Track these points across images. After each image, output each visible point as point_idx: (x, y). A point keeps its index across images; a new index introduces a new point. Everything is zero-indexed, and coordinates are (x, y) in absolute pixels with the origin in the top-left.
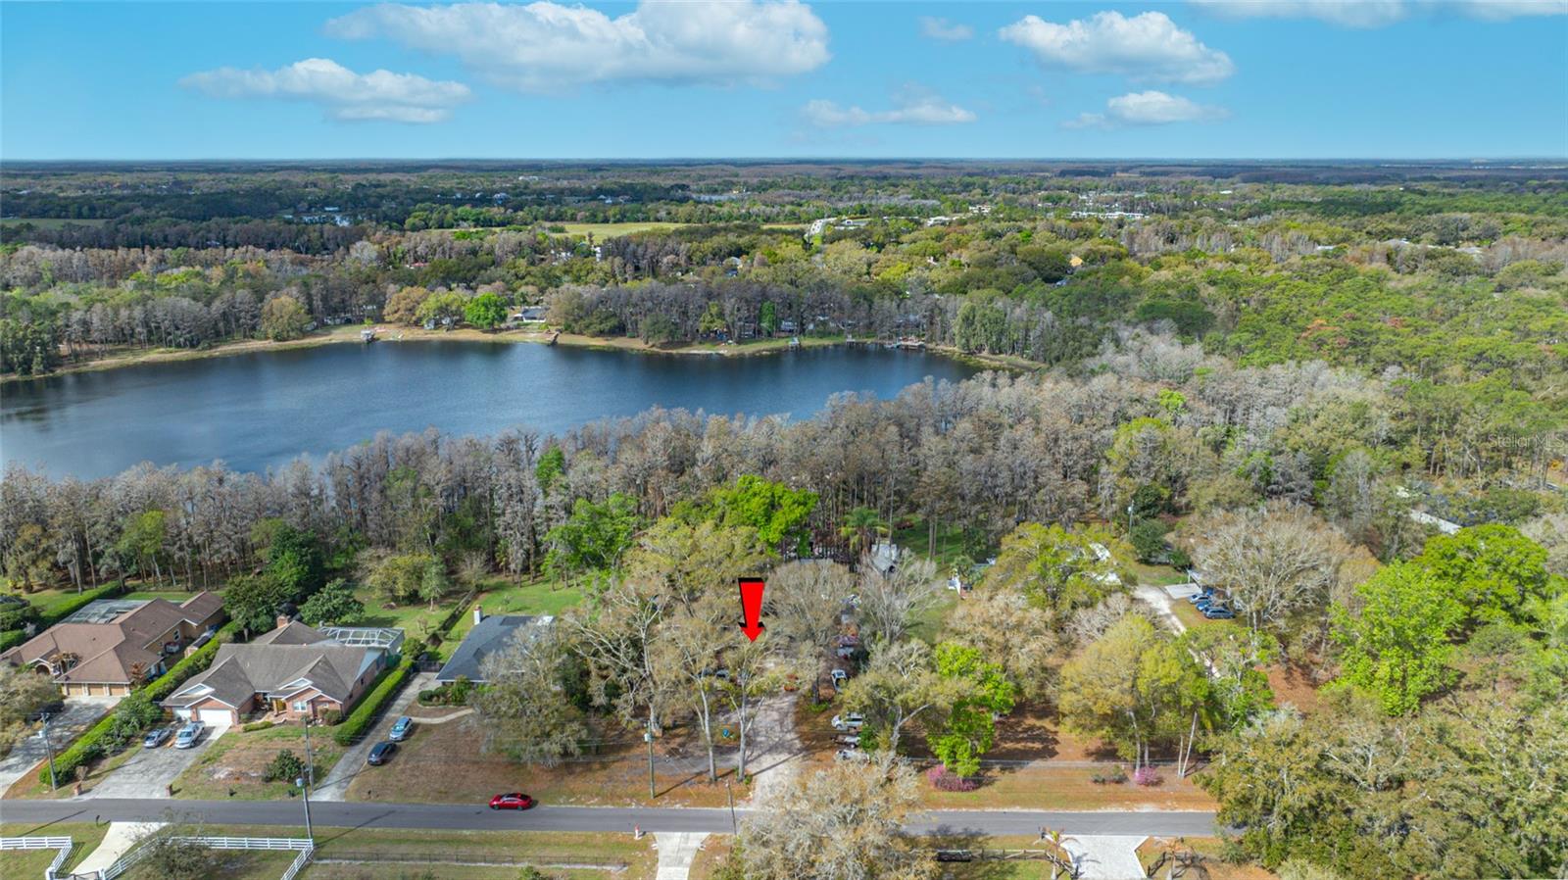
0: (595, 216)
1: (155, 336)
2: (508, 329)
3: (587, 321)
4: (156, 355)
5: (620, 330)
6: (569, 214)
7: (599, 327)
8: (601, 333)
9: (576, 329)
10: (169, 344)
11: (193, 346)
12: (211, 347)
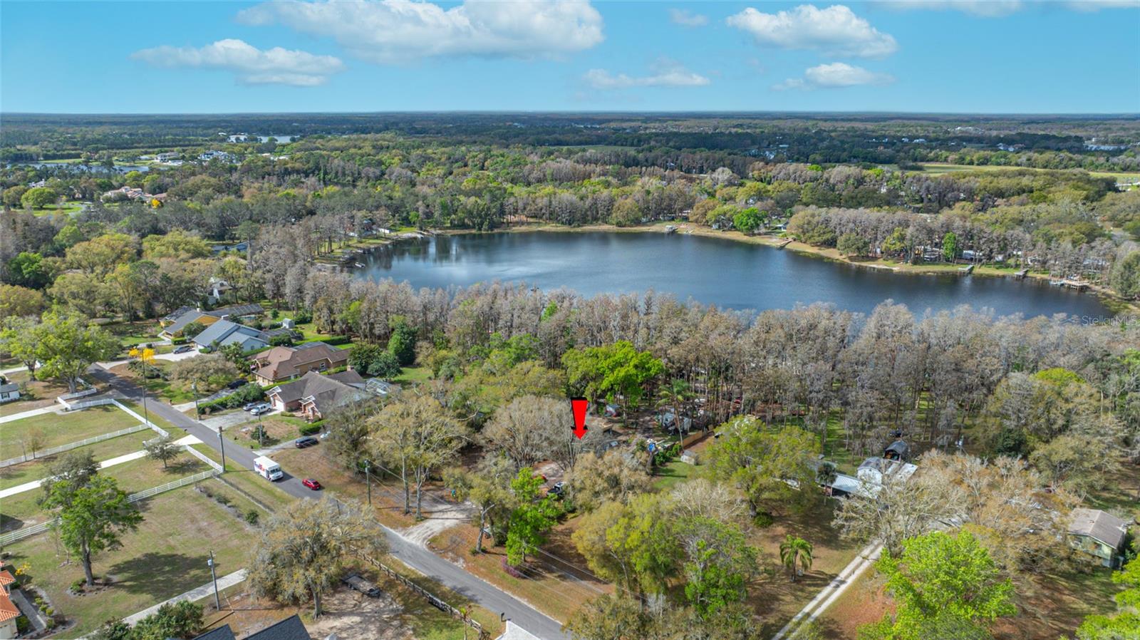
0: (964, 159)
1: (553, 217)
2: (759, 234)
3: (810, 234)
4: (550, 227)
5: (831, 243)
6: (943, 157)
7: (817, 239)
8: (815, 244)
9: (803, 239)
10: (558, 222)
11: (570, 224)
12: (579, 226)
